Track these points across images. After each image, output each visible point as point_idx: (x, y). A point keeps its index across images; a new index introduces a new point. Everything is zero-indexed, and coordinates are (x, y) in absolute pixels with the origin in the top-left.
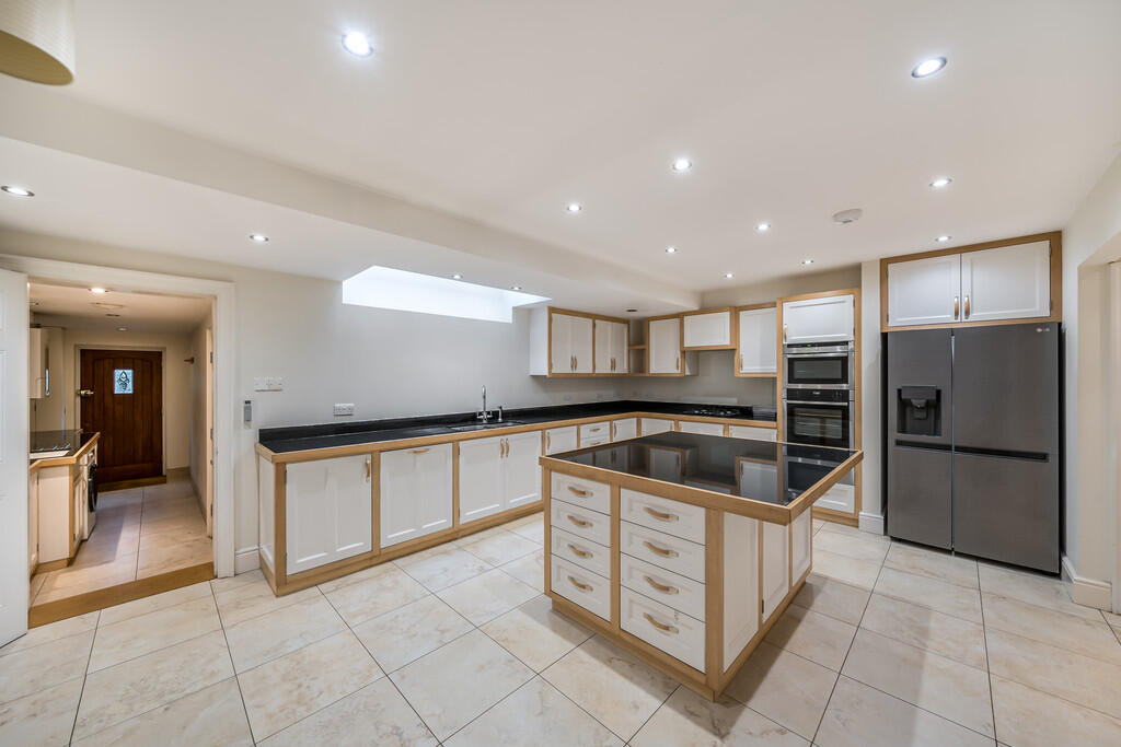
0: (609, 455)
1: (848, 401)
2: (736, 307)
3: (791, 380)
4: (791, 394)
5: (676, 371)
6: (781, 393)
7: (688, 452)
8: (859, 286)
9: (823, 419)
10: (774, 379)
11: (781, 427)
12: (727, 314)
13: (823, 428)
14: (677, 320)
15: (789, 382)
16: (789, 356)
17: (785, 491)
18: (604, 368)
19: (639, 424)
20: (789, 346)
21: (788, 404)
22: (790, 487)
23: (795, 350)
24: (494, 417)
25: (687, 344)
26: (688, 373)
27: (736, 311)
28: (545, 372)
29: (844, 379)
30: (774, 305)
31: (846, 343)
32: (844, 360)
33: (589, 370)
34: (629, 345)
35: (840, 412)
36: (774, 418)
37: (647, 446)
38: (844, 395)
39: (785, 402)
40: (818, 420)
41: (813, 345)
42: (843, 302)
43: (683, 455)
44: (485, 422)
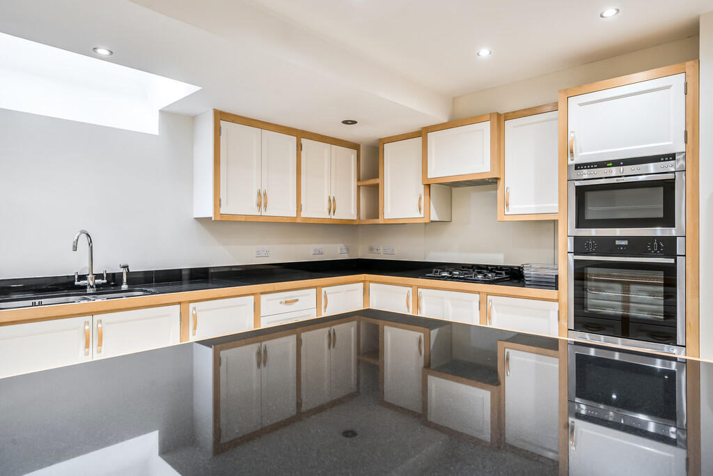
0: (326, 335)
1: (674, 256)
2: (499, 115)
3: (581, 222)
4: (580, 245)
5: (417, 215)
6: (565, 244)
7: (434, 333)
8: (695, 56)
9: (626, 286)
10: (555, 222)
11: (564, 299)
12: (486, 126)
13: (626, 300)
14: (418, 141)
15: (578, 226)
16: (578, 183)
17: (571, 401)
18: (316, 210)
19: (366, 292)
20: (578, 167)
21: (576, 261)
22: (578, 395)
23: (586, 173)
24: (110, 283)
25: (434, 173)
26: (434, 217)
27: (500, 119)
28: (209, 212)
29: (668, 220)
30: (555, 107)
31: (672, 157)
32: (668, 187)
33: (290, 212)
34: (359, 180)
35: (661, 275)
36: (553, 283)
37: (380, 322)
38: (668, 246)
39: (572, 258)
40: (619, 286)
41: (616, 163)
42: (668, 87)
43: (428, 338)
44: (89, 290)
